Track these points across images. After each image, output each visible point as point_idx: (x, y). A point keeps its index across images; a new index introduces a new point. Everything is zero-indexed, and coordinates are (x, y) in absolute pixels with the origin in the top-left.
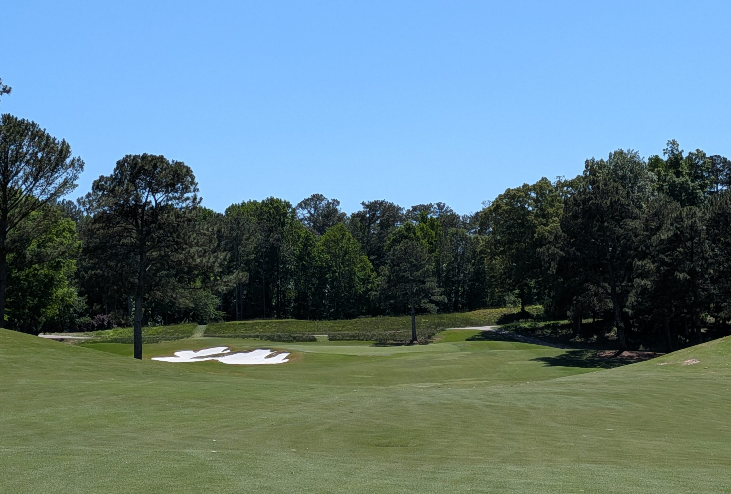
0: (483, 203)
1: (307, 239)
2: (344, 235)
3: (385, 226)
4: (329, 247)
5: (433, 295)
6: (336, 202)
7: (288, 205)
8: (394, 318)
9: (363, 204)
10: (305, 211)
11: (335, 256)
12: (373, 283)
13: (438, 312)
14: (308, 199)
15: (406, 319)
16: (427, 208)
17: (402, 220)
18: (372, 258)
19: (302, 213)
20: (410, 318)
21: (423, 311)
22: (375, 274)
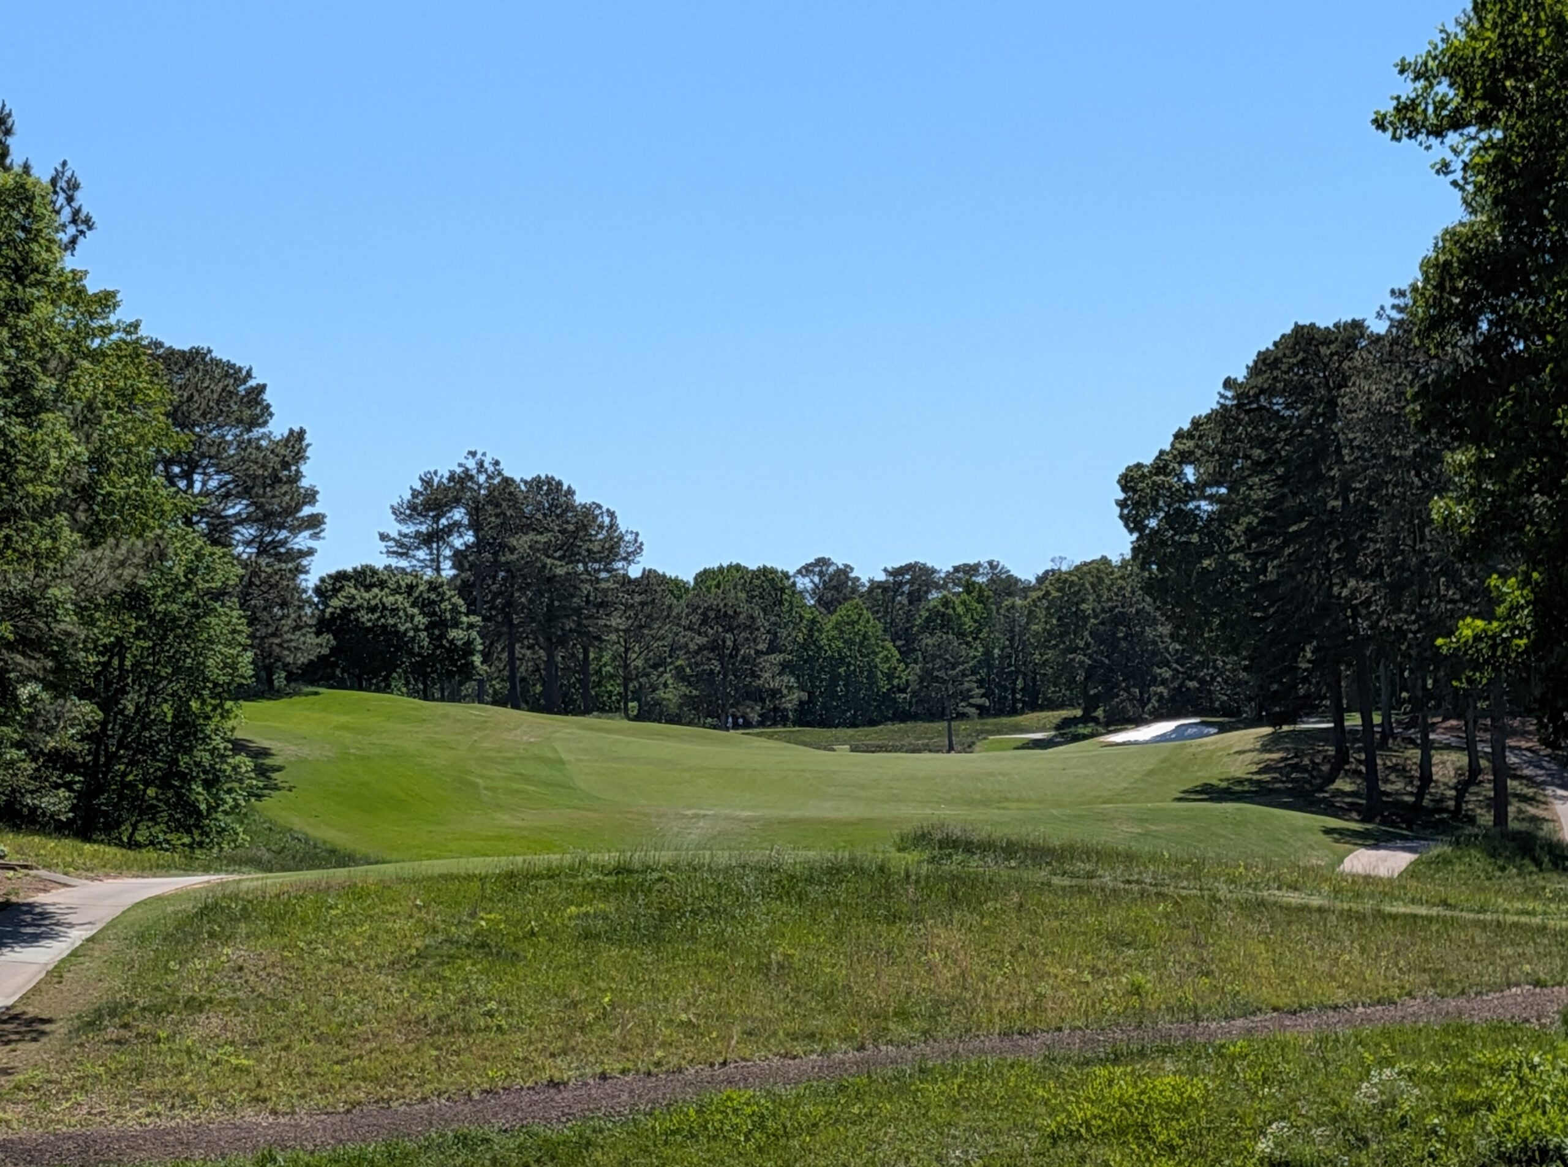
0: (1053, 560)
1: (813, 621)
2: (860, 615)
3: (916, 598)
4: (841, 632)
5: (972, 697)
6: (847, 569)
7: (786, 576)
8: (927, 725)
9: (885, 570)
10: (807, 580)
11: (849, 643)
12: (900, 678)
13: (980, 715)
14: (811, 565)
15: (941, 726)
16: (973, 569)
17: (938, 587)
18: (899, 643)
19: (804, 583)
20: (945, 724)
21: (962, 716)
22: (902, 666)
